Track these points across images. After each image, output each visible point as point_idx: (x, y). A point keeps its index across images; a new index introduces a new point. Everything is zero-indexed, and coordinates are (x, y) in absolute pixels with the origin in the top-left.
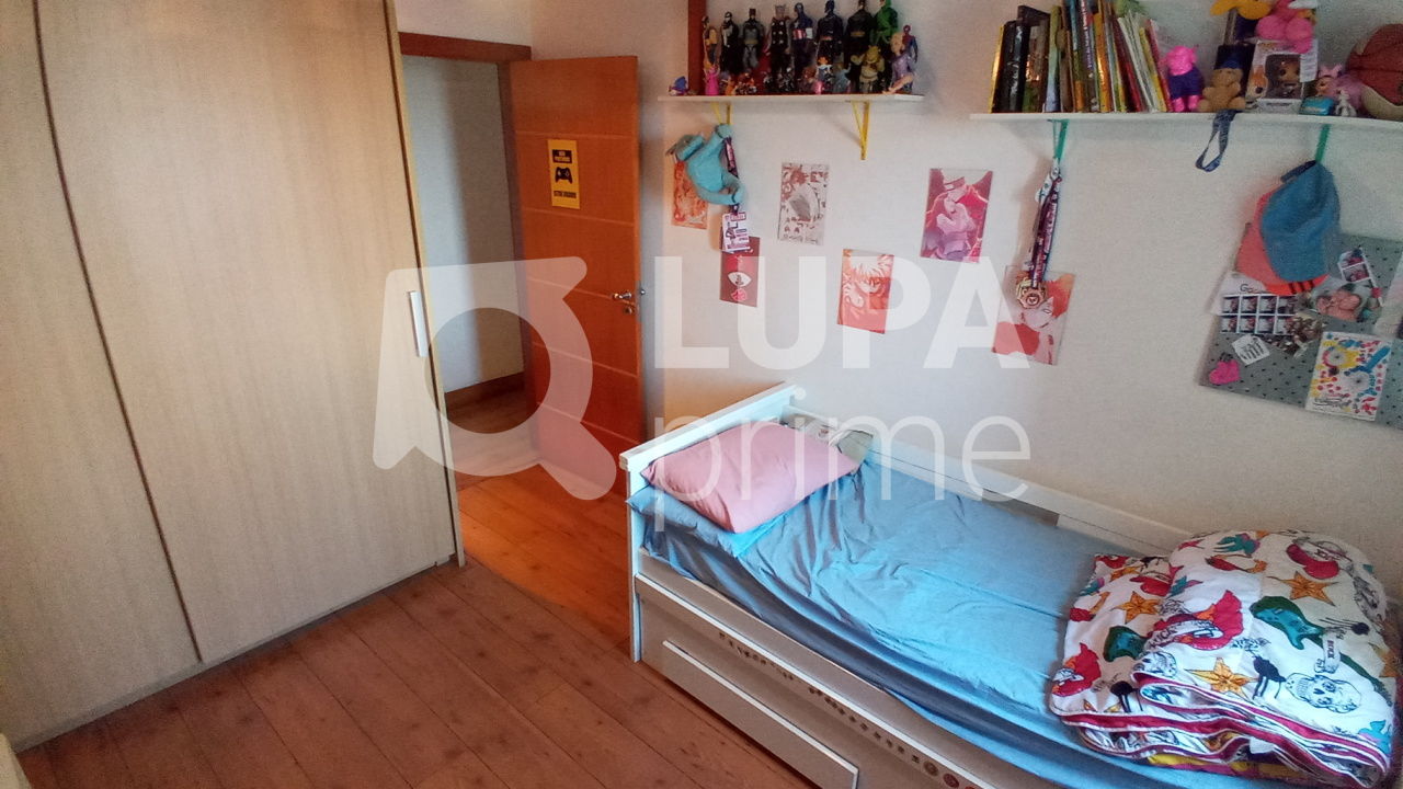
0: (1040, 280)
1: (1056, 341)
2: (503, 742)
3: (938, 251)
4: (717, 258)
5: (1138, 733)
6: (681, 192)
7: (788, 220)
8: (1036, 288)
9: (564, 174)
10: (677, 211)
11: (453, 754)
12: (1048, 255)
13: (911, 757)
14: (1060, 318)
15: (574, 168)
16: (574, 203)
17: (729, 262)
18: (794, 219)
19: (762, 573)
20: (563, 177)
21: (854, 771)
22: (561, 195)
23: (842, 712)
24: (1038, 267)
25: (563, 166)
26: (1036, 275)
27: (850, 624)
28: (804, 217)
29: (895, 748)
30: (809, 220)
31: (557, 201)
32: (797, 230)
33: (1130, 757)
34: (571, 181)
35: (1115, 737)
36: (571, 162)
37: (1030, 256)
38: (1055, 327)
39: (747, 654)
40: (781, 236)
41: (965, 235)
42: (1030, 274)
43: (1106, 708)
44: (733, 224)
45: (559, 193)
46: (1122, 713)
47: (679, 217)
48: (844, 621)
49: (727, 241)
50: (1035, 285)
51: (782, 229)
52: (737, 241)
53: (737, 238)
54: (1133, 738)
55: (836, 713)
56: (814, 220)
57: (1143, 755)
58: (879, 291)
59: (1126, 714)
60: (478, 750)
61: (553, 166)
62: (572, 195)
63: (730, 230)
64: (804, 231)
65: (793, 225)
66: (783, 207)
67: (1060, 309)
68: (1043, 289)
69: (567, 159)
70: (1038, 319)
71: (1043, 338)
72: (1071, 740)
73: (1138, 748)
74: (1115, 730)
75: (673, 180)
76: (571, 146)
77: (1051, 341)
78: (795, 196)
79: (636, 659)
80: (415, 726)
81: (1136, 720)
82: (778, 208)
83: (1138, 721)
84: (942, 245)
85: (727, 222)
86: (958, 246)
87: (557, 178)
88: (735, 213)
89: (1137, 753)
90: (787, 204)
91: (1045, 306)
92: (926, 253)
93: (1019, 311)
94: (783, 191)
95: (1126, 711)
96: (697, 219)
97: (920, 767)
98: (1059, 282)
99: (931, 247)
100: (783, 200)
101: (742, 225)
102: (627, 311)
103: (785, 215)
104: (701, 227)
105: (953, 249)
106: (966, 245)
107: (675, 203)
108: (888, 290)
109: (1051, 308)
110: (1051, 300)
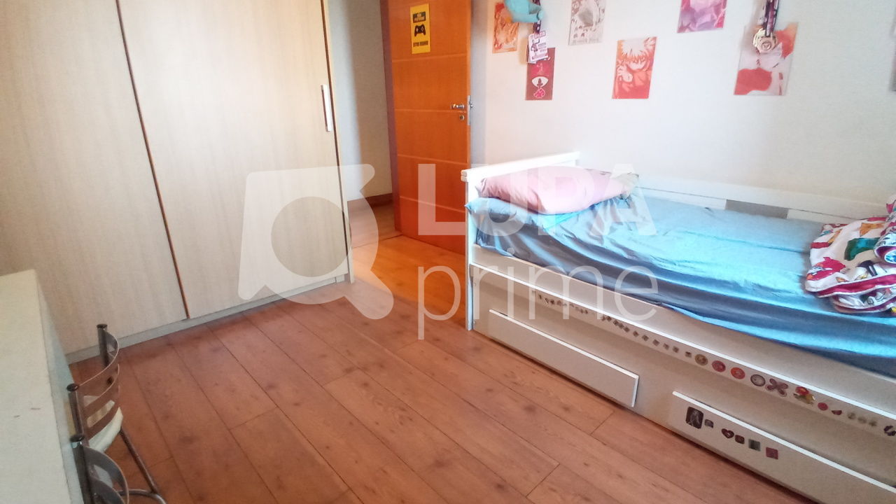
0: (772, 29)
1: (785, 76)
2: (382, 366)
3: (690, 26)
4: (524, 70)
5: (884, 289)
6: (500, 27)
7: (576, 29)
8: (769, 36)
9: (420, 30)
10: (496, 42)
11: (349, 371)
12: (777, 11)
13: (684, 353)
14: (788, 58)
15: (427, 25)
16: (427, 49)
17: (533, 70)
18: (580, 27)
19: (566, 238)
20: (420, 32)
21: (636, 377)
22: (418, 45)
23: (627, 330)
24: (770, 21)
25: (419, 24)
26: (769, 26)
27: (634, 258)
28: (588, 24)
29: (671, 349)
30: (592, 25)
31: (416, 50)
32: (583, 35)
33: (878, 311)
34: (425, 34)
35: (864, 298)
36: (425, 20)
37: (763, 12)
38: (784, 66)
39: (552, 302)
40: (571, 42)
41: (713, 9)
42: (764, 26)
43: (856, 277)
44: (536, 41)
45: (417, 44)
46: (870, 277)
47: (498, 46)
48: (630, 257)
49: (532, 54)
50: (768, 34)
51: (572, 37)
52: (539, 53)
53: (539, 51)
54: (880, 294)
55: (621, 332)
56: (596, 23)
57: (888, 307)
58: (645, 66)
59: (874, 277)
60: (365, 369)
61: (413, 26)
62: (426, 43)
63: (534, 45)
64: (588, 34)
65: (580, 32)
66: (573, 20)
67: (787, 50)
68: (774, 37)
69: (423, 18)
70: (771, 62)
71: (775, 76)
72: (824, 310)
73: (885, 301)
74: (864, 292)
75: (494, 19)
76: (425, 8)
77: (781, 77)
78: (582, 9)
79: (469, 329)
80: (324, 356)
81: (882, 280)
82: (569, 21)
83: (884, 281)
84: (694, 21)
85: (533, 39)
86: (707, 18)
87: (416, 33)
88: (538, 32)
89: (883, 306)
90: (576, 17)
91: (775, 50)
92: (682, 29)
93: (756, 58)
94: (573, 9)
95: (873, 276)
96: (511, 45)
97: (692, 361)
98: (786, 30)
99: (685, 24)
100: (573, 15)
101: (543, 40)
102: (461, 118)
103: (574, 26)
104: (513, 50)
105: (703, 22)
106: (712, 17)
107: (495, 36)
108: (651, 65)
109: (781, 52)
110: (780, 45)
